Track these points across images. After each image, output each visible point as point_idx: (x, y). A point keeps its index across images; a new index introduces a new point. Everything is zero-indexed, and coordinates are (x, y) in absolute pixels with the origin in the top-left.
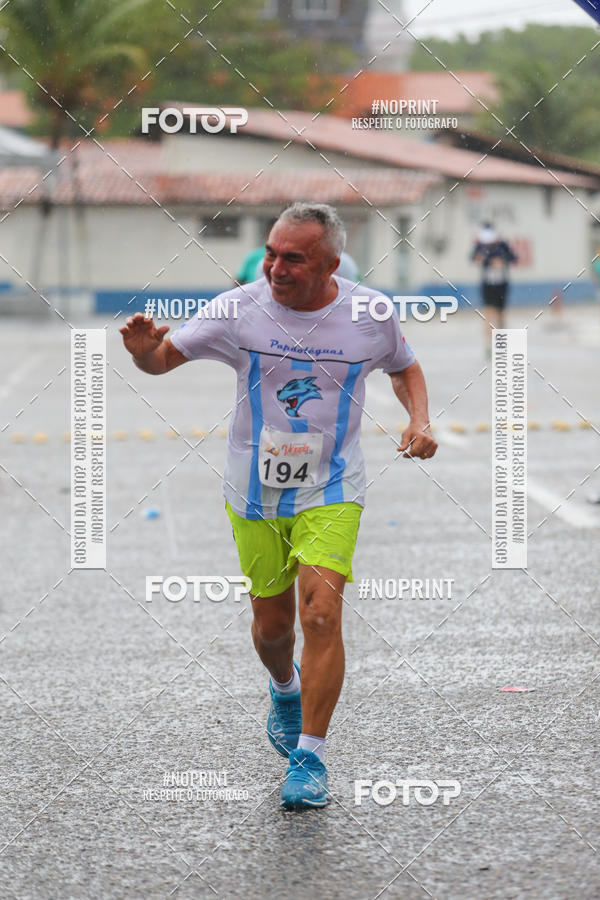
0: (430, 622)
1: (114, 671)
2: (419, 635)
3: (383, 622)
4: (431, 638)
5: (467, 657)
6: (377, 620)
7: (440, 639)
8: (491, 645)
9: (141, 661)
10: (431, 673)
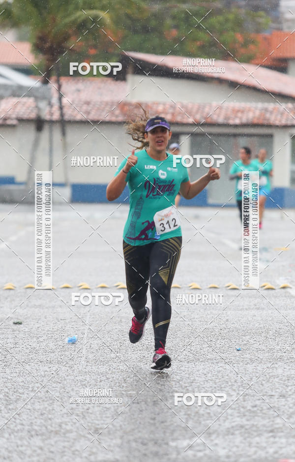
0: (245, 416)
1: (19, 443)
2: (234, 424)
3: (212, 414)
4: (242, 427)
5: (262, 440)
6: (209, 413)
7: (247, 427)
8: (282, 432)
9: (40, 437)
10: (235, 449)
